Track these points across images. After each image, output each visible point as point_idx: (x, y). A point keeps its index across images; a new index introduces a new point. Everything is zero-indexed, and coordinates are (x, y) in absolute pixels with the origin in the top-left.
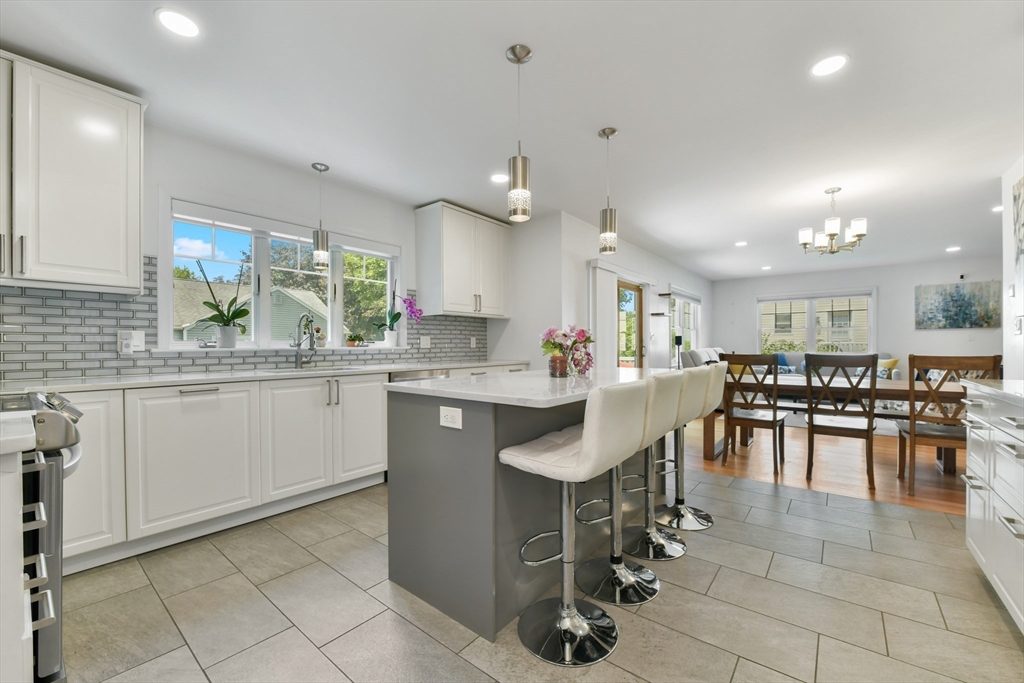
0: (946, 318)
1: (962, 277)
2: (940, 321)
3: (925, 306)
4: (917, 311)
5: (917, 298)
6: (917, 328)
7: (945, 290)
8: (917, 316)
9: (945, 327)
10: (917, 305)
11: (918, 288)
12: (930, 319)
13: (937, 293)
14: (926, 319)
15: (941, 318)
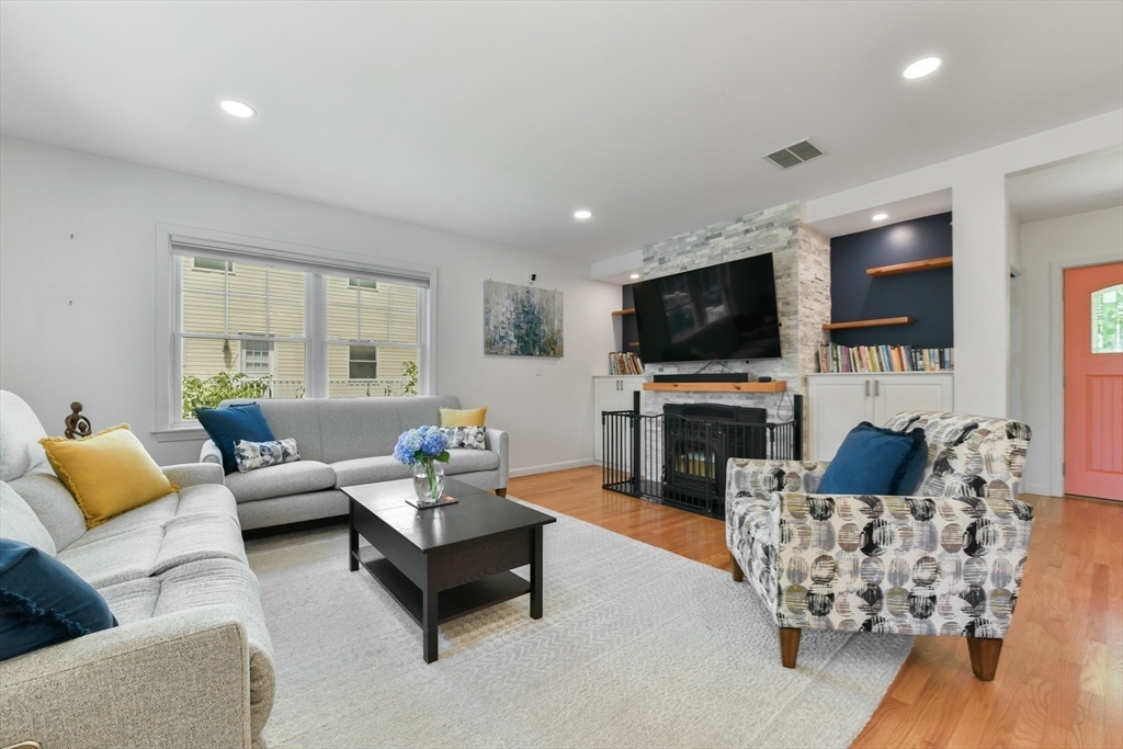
0: (518, 337)
1: (534, 277)
2: (511, 343)
3: (496, 316)
4: (487, 323)
5: (487, 301)
6: (488, 353)
7: (517, 294)
8: (487, 331)
9: (516, 353)
10: (487, 312)
11: (488, 284)
12: (502, 338)
13: (509, 297)
14: (497, 337)
15: (512, 338)
